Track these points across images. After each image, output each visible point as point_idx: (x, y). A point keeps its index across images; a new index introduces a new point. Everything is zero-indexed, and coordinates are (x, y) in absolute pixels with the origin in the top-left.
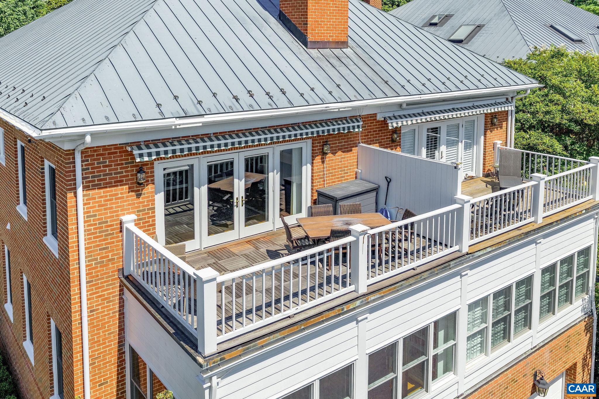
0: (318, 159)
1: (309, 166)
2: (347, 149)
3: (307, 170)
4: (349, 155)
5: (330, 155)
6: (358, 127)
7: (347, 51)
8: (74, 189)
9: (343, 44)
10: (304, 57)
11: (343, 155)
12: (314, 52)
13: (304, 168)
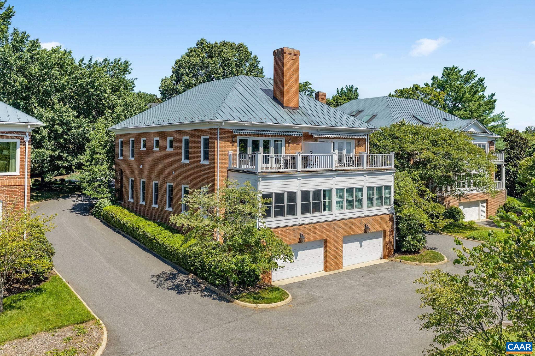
0: (287, 145)
1: (284, 147)
2: (298, 144)
3: (283, 149)
4: (298, 145)
5: (291, 144)
6: (301, 135)
7: (299, 111)
8: (217, 140)
9: (297, 108)
10: (283, 111)
11: (296, 145)
12: (286, 110)
13: (282, 148)
